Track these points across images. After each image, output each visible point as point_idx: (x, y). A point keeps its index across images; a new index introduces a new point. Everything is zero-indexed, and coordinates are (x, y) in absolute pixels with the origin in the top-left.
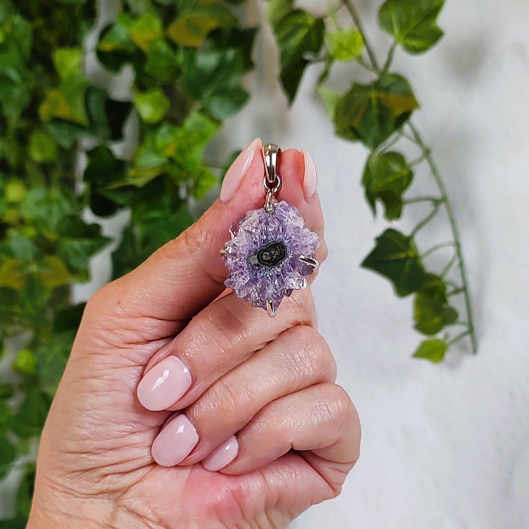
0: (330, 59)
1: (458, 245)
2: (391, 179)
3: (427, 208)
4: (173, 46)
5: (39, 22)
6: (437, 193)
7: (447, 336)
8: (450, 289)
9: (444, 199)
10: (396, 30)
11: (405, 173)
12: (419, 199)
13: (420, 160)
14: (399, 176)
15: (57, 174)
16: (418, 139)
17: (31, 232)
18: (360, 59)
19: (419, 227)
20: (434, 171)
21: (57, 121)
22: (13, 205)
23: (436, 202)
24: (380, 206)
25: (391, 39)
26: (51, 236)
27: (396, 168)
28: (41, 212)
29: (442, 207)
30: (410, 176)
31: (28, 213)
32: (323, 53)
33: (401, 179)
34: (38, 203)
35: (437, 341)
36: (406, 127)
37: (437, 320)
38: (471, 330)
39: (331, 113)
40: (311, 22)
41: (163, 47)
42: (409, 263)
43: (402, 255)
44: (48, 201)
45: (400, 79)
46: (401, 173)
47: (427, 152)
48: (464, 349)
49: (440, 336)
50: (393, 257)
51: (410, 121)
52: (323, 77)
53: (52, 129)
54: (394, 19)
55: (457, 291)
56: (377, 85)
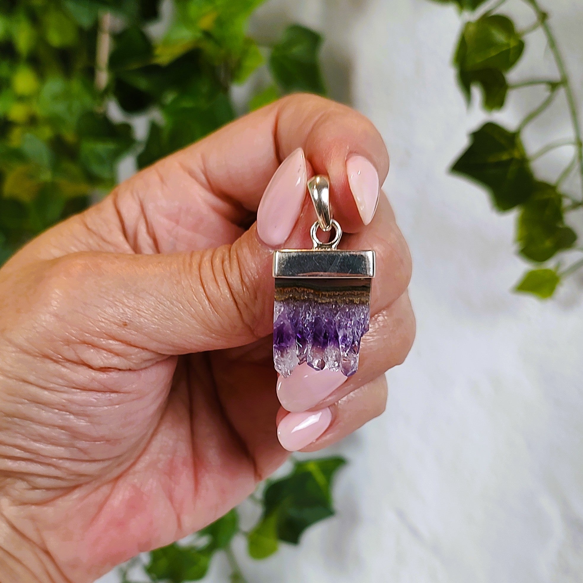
1: (579, 143)
2: (493, 53)
3: (543, 92)
6: (555, 75)
7: (558, 266)
8: (566, 202)
9: (564, 82)
11: (513, 43)
12: (532, 82)
13: (534, 28)
14: (504, 49)
15: (80, 64)
17: (47, 132)
19: (530, 118)
20: (552, 43)
22: (23, 99)
23: (554, 86)
24: (477, 92)
26: (69, 136)
27: (500, 37)
28: (60, 108)
29: (561, 92)
30: (520, 48)
33: (508, 52)
34: (55, 98)
35: (546, 271)
37: (548, 244)
42: (513, 168)
43: (505, 157)
44: (67, 95)
46: (508, 45)
47: (543, 17)
49: (550, 264)
50: (492, 159)
55: (575, 206)
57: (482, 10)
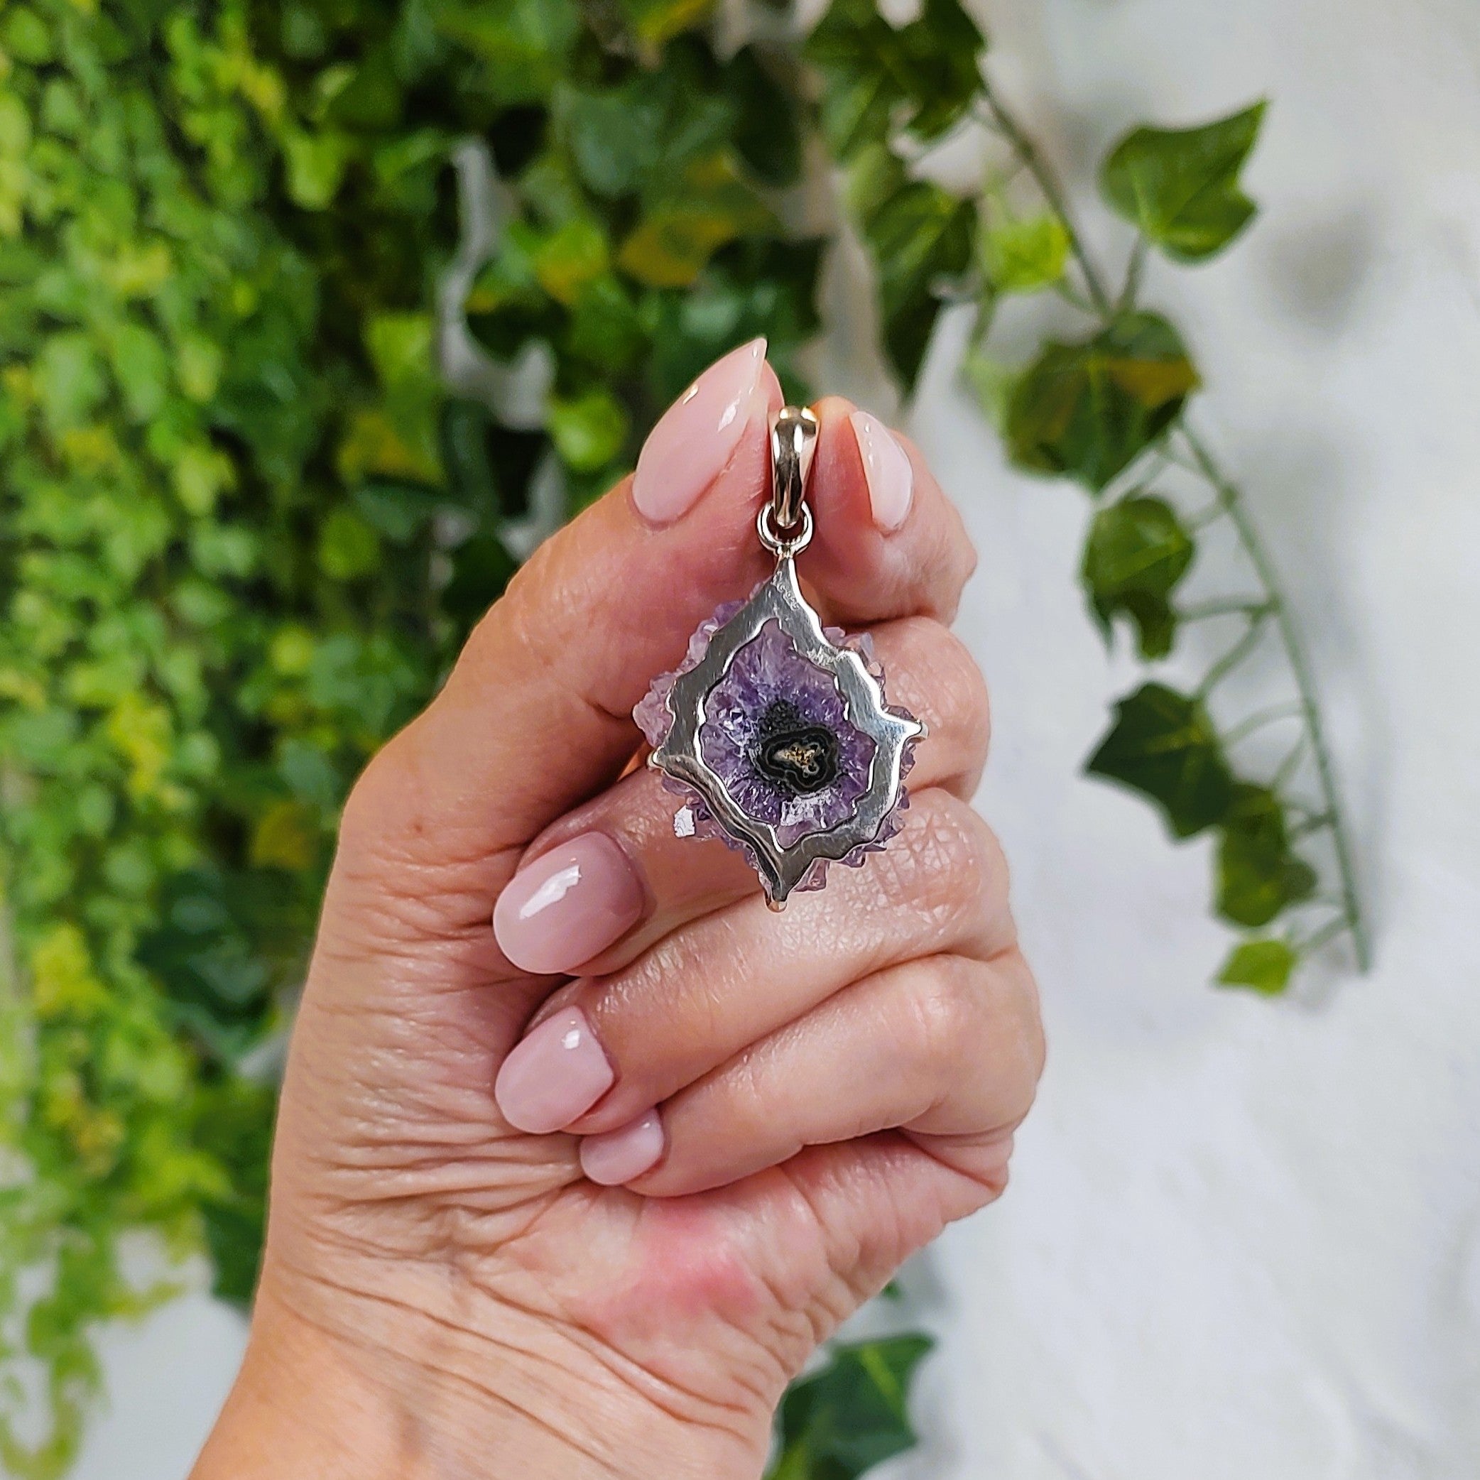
0: (991, 291)
1: (1311, 711)
2: (1142, 564)
3: (1234, 627)
4: (633, 287)
5: (335, 262)
6: (1255, 590)
7: (1290, 935)
8: (1294, 819)
9: (1275, 604)
10: (1144, 212)
11: (1174, 545)
12: (1215, 608)
13: (1210, 516)
14: (1162, 555)
15: (385, 604)
16: (1206, 464)
17: (327, 739)
18: (1062, 285)
19: (1220, 670)
20: (1250, 540)
21: (379, 480)
22: (291, 683)
23: (1257, 612)
24: (1124, 631)
25: (1131, 232)
27: (1155, 535)
28: (349, 692)
29: (1272, 626)
31: (322, 696)
32: (975, 278)
33: (1166, 560)
34: (341, 673)
35: (1269, 945)
36: (1177, 438)
37: (1266, 893)
38: (1353, 914)
39: (996, 416)
40: (946, 209)
41: (611, 295)
42: (1192, 763)
43: (1175, 742)
44: (364, 667)
45: (1157, 324)
46: (1167, 547)
47: (1229, 497)
48: (1337, 962)
49: (1277, 930)
51: (1186, 420)
52: (979, 332)
53: (369, 501)
54: (1138, 186)
55: (1315, 823)
56: (1103, 342)
57: (1117, 490)
